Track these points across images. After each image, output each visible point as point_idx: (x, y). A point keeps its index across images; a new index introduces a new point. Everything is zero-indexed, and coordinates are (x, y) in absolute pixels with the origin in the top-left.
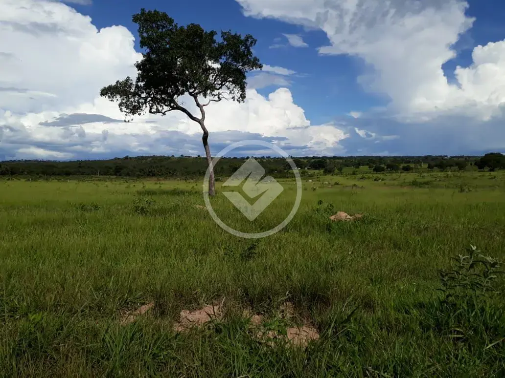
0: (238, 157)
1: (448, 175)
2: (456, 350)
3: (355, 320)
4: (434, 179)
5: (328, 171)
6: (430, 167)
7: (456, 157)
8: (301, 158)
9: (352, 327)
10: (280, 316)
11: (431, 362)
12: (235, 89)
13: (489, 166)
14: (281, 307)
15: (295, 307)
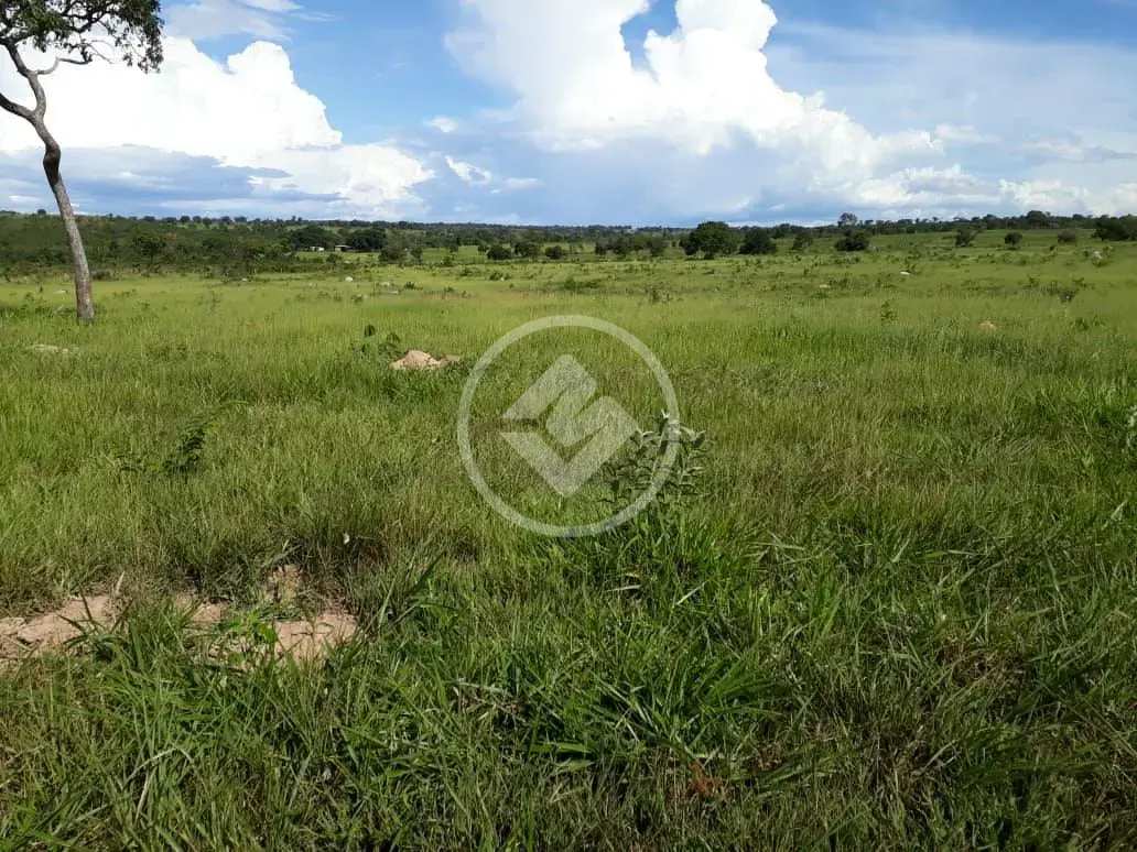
0: (158, 217)
1: (632, 267)
2: (626, 614)
3: (438, 584)
4: (606, 276)
5: (391, 257)
6: (600, 250)
7: (646, 229)
8: (322, 223)
9: (430, 598)
10: (269, 598)
11: (580, 647)
12: (129, 34)
13: (704, 249)
14: (270, 578)
15: (305, 574)
